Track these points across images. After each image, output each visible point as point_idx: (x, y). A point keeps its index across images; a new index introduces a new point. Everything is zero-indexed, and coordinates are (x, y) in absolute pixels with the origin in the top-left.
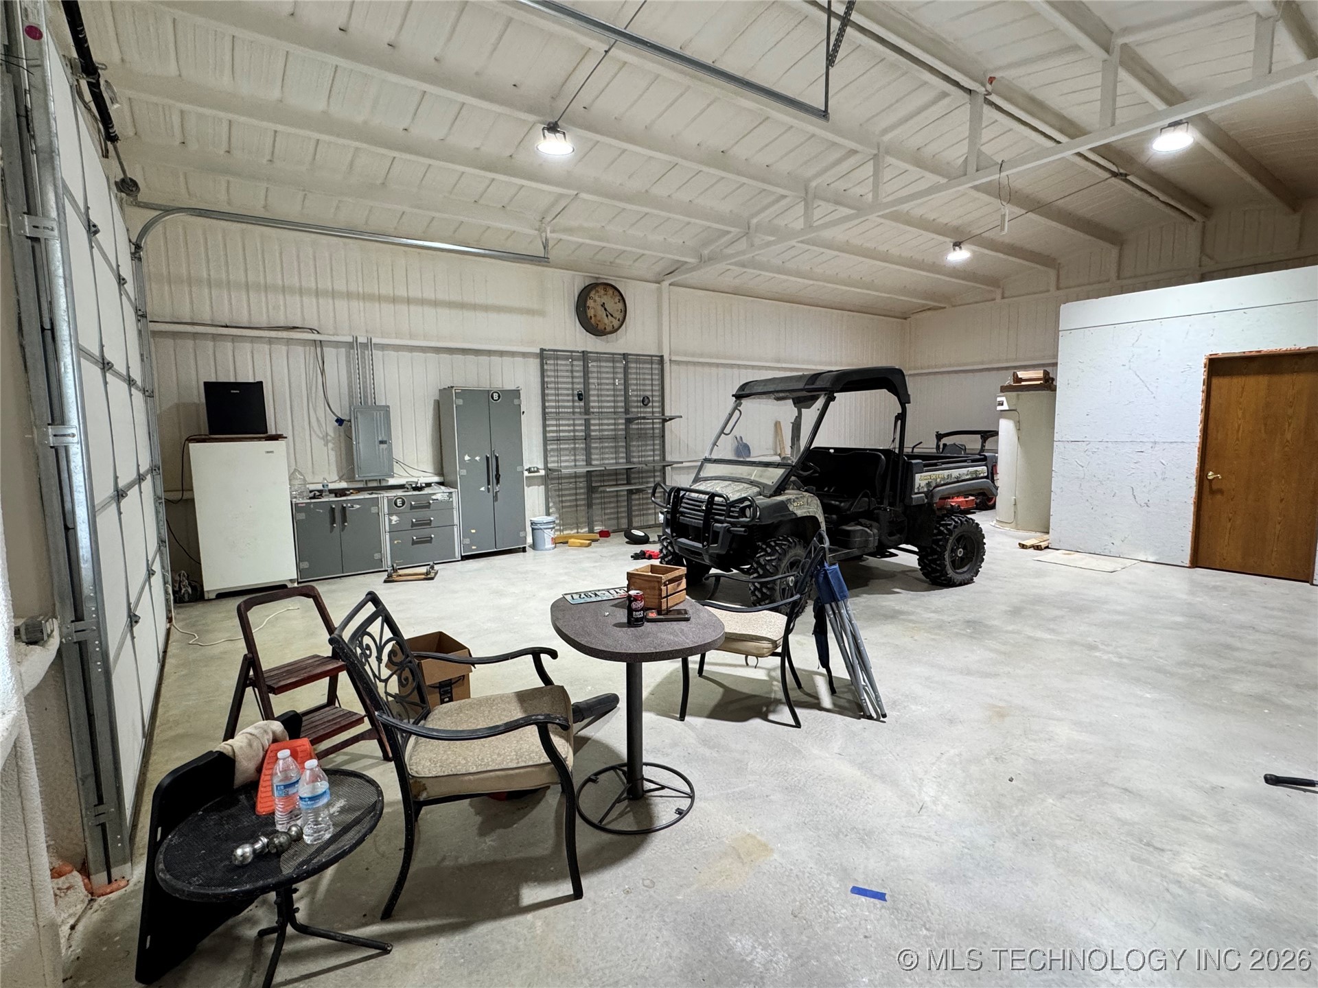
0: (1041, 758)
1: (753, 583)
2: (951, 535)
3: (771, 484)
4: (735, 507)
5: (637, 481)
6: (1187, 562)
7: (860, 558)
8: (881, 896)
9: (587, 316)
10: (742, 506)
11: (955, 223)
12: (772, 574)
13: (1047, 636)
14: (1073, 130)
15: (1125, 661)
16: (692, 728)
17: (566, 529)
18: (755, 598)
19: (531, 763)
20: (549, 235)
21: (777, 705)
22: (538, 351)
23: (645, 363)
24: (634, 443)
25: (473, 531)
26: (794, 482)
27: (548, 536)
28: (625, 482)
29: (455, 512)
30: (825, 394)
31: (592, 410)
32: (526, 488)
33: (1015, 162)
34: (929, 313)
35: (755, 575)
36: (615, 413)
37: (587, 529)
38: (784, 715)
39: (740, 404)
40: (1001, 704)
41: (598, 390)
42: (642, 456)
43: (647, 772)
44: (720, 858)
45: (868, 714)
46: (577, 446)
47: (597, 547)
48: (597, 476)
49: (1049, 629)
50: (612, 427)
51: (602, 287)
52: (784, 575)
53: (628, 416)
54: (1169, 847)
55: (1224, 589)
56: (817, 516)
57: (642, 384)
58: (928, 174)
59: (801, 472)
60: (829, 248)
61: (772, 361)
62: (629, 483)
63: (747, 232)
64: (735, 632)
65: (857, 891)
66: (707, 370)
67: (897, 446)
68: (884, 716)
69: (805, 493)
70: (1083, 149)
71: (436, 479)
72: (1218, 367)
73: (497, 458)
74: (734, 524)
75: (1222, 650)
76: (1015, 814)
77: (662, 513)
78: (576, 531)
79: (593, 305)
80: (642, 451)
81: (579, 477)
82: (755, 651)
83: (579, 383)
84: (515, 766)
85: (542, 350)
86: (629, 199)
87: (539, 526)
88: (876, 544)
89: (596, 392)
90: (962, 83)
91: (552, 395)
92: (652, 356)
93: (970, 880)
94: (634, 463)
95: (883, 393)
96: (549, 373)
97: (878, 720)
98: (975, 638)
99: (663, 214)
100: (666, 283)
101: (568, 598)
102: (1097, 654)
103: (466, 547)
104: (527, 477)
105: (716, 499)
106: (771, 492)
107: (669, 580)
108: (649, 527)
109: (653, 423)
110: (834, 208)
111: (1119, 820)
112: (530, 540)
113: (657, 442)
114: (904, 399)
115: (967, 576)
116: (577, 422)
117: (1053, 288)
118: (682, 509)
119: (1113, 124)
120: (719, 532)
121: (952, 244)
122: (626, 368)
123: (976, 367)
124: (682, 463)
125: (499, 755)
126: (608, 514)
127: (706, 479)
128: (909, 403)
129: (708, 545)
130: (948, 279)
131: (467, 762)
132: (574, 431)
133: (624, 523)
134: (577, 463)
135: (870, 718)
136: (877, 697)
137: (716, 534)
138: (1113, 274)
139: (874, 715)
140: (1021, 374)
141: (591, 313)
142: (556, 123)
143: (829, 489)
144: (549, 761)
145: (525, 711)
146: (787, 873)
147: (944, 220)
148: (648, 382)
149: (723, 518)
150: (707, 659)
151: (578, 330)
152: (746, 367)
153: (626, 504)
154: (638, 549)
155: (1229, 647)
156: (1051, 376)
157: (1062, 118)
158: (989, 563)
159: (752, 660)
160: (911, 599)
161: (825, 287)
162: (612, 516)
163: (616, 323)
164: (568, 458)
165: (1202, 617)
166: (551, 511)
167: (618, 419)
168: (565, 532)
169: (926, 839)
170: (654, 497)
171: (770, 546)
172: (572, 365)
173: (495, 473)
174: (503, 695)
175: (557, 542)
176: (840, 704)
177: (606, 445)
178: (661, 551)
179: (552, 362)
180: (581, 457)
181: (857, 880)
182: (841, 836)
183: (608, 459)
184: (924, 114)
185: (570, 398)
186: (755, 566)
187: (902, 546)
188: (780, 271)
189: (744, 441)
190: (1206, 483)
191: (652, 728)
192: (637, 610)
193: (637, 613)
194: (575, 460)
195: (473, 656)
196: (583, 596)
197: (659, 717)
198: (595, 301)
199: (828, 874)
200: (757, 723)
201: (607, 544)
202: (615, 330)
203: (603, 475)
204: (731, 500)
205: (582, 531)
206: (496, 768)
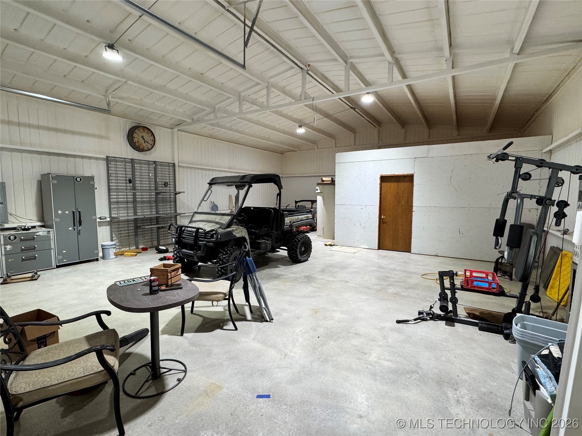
0: (329, 327)
1: (218, 268)
2: (299, 242)
3: (225, 223)
4: (209, 234)
5: (162, 223)
6: (377, 248)
7: (265, 253)
8: (268, 396)
9: (133, 142)
10: (212, 233)
11: (300, 118)
12: (226, 263)
13: (333, 279)
14: (338, 90)
15: (357, 286)
16: (186, 338)
17: (123, 248)
18: (218, 275)
19: (92, 372)
20: (110, 99)
21: (227, 322)
22: (105, 157)
23: (165, 166)
24: (160, 204)
25: (65, 252)
26: (235, 222)
27: (112, 252)
28: (156, 223)
29: (52, 242)
30: (248, 184)
31: (137, 188)
32: (98, 227)
33: (318, 98)
34: (291, 153)
35: (218, 264)
36: (150, 190)
37: (135, 247)
38: (230, 326)
39: (211, 187)
40: (316, 308)
41: (140, 178)
42: (164, 211)
43: (162, 364)
44: (199, 397)
45: (266, 320)
46: (129, 206)
47: (140, 256)
48: (140, 220)
49: (333, 276)
50: (149, 196)
51: (142, 128)
52: (231, 263)
53: (157, 191)
54: (368, 352)
55: (387, 256)
56: (245, 237)
57: (164, 176)
58: (288, 97)
59: (239, 218)
60: (250, 122)
61: (227, 169)
62: (157, 224)
63: (214, 111)
64: (207, 291)
65: (259, 397)
66: (197, 171)
67: (278, 206)
68: (272, 319)
69: (240, 227)
70: (341, 97)
71: (39, 224)
72: (384, 179)
73: (79, 212)
74: (208, 242)
75: (385, 278)
76: (319, 351)
77: (174, 238)
78: (128, 248)
79: (138, 136)
80: (164, 208)
81: (131, 221)
82: (216, 299)
83: (129, 174)
84: (82, 375)
85: (107, 157)
86: (155, 88)
87: (106, 247)
88: (271, 247)
89: (139, 179)
90: (298, 64)
91: (113, 180)
92: (169, 163)
93: (302, 381)
94: (160, 214)
95: (272, 184)
96: (112, 169)
97: (270, 322)
98: (308, 283)
99: (174, 97)
100: (176, 130)
101: (118, 283)
102: (349, 284)
103: (61, 260)
104: (98, 222)
105: (200, 230)
106: (225, 227)
107: (172, 271)
108: (169, 244)
109: (170, 195)
110: (251, 106)
111: (354, 345)
112: (101, 254)
113: (172, 204)
114: (280, 188)
115: (306, 258)
116: (128, 194)
117: (334, 147)
118: (183, 236)
119: (349, 90)
120: (201, 246)
121: (298, 126)
122: (155, 169)
123: (307, 175)
124: (185, 214)
125: (72, 371)
126: (146, 239)
127: (195, 221)
128: (282, 189)
129: (196, 252)
130: (297, 140)
131: (51, 379)
132: (127, 198)
133: (155, 243)
134: (129, 215)
135: (267, 321)
136: (269, 312)
137: (200, 247)
138: (353, 144)
139: (268, 320)
140: (324, 179)
141: (135, 140)
142: (113, 44)
143: (251, 225)
144: (103, 369)
145: (90, 345)
146: (229, 397)
147: (295, 116)
148: (167, 175)
149: (203, 239)
150: (195, 305)
151: (128, 149)
152: (215, 170)
153: (156, 234)
154: (162, 255)
155: (389, 277)
156: (334, 180)
157: (334, 84)
158: (314, 252)
159: (215, 303)
160: (285, 269)
161: (250, 138)
162: (149, 240)
163: (150, 146)
164: (123, 212)
165: (381, 267)
166: (114, 239)
167: (151, 192)
168: (122, 249)
169: (287, 368)
170: (170, 230)
171: (224, 251)
172: (125, 166)
173: (78, 220)
174: (77, 339)
175: (116, 255)
176: (255, 317)
177: (145, 205)
178: (173, 256)
179: (114, 163)
180: (131, 211)
181: (258, 392)
182: (253, 374)
183: (146, 212)
184: (285, 74)
185: (125, 182)
186: (218, 260)
187: (281, 247)
188: (230, 129)
189: (215, 204)
190: (381, 219)
191: (167, 342)
192: (154, 286)
193: (155, 288)
194: (128, 213)
195: (61, 320)
196: (126, 281)
197: (170, 336)
198: (138, 135)
199: (247, 393)
200: (218, 331)
201: (146, 254)
202: (149, 150)
203: (144, 220)
204: (207, 231)
205: (132, 248)
206: (71, 379)
